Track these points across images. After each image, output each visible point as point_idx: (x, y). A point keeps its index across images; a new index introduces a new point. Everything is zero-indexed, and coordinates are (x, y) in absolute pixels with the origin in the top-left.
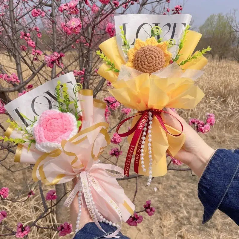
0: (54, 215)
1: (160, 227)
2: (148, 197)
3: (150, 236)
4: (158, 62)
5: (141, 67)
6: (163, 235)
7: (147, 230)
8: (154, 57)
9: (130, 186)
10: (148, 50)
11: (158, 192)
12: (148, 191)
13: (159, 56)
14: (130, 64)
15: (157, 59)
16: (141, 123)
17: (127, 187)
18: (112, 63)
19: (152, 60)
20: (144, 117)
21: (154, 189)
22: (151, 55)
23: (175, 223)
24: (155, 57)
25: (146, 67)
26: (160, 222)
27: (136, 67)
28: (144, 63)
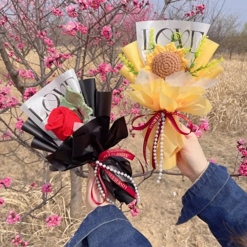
0: (68, 209)
1: (174, 233)
2: (166, 201)
3: (162, 241)
4: (173, 68)
5: (157, 71)
6: (176, 241)
7: (160, 234)
8: (170, 64)
9: (148, 188)
10: (166, 56)
11: (177, 197)
12: (167, 194)
13: (175, 63)
14: (148, 67)
15: (173, 66)
16: (152, 123)
17: (145, 189)
18: (133, 65)
19: (168, 66)
20: (156, 117)
21: (173, 193)
22: (168, 61)
23: (191, 230)
24: (172, 64)
25: (162, 72)
26: (175, 228)
27: (153, 71)
28: (160, 69)
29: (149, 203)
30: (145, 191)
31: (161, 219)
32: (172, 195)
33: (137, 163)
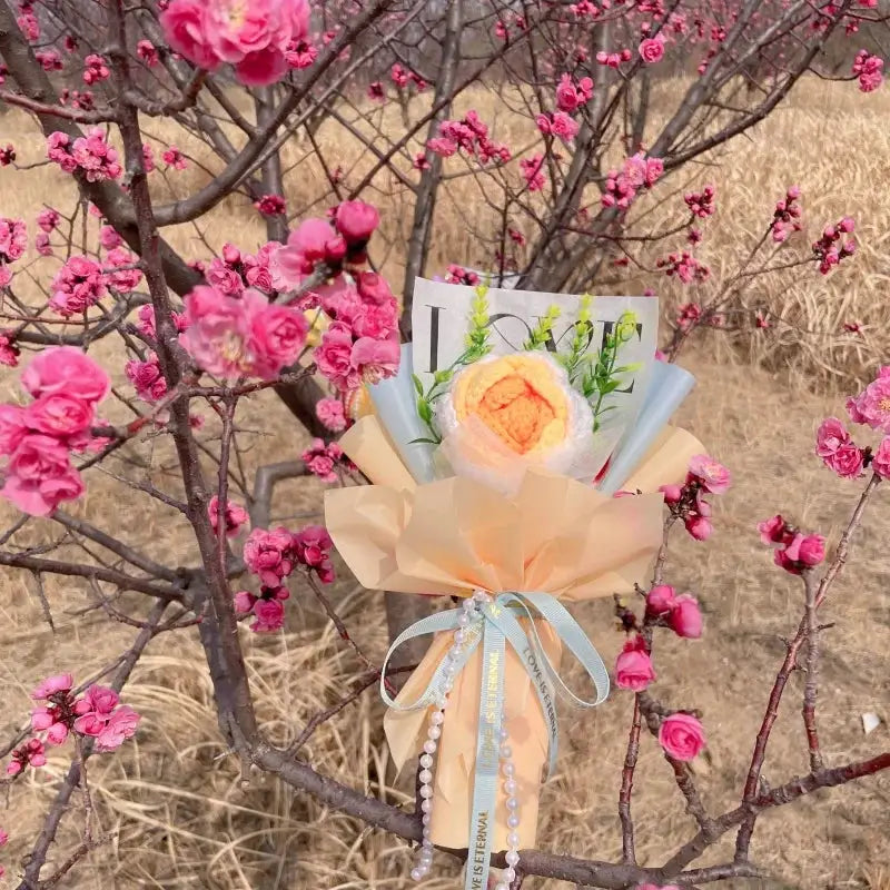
11: (879, 737)
12: (831, 720)
21: (861, 719)
29: (740, 752)
30: (728, 693)
31: (790, 841)
32: (859, 725)
33: (705, 563)
